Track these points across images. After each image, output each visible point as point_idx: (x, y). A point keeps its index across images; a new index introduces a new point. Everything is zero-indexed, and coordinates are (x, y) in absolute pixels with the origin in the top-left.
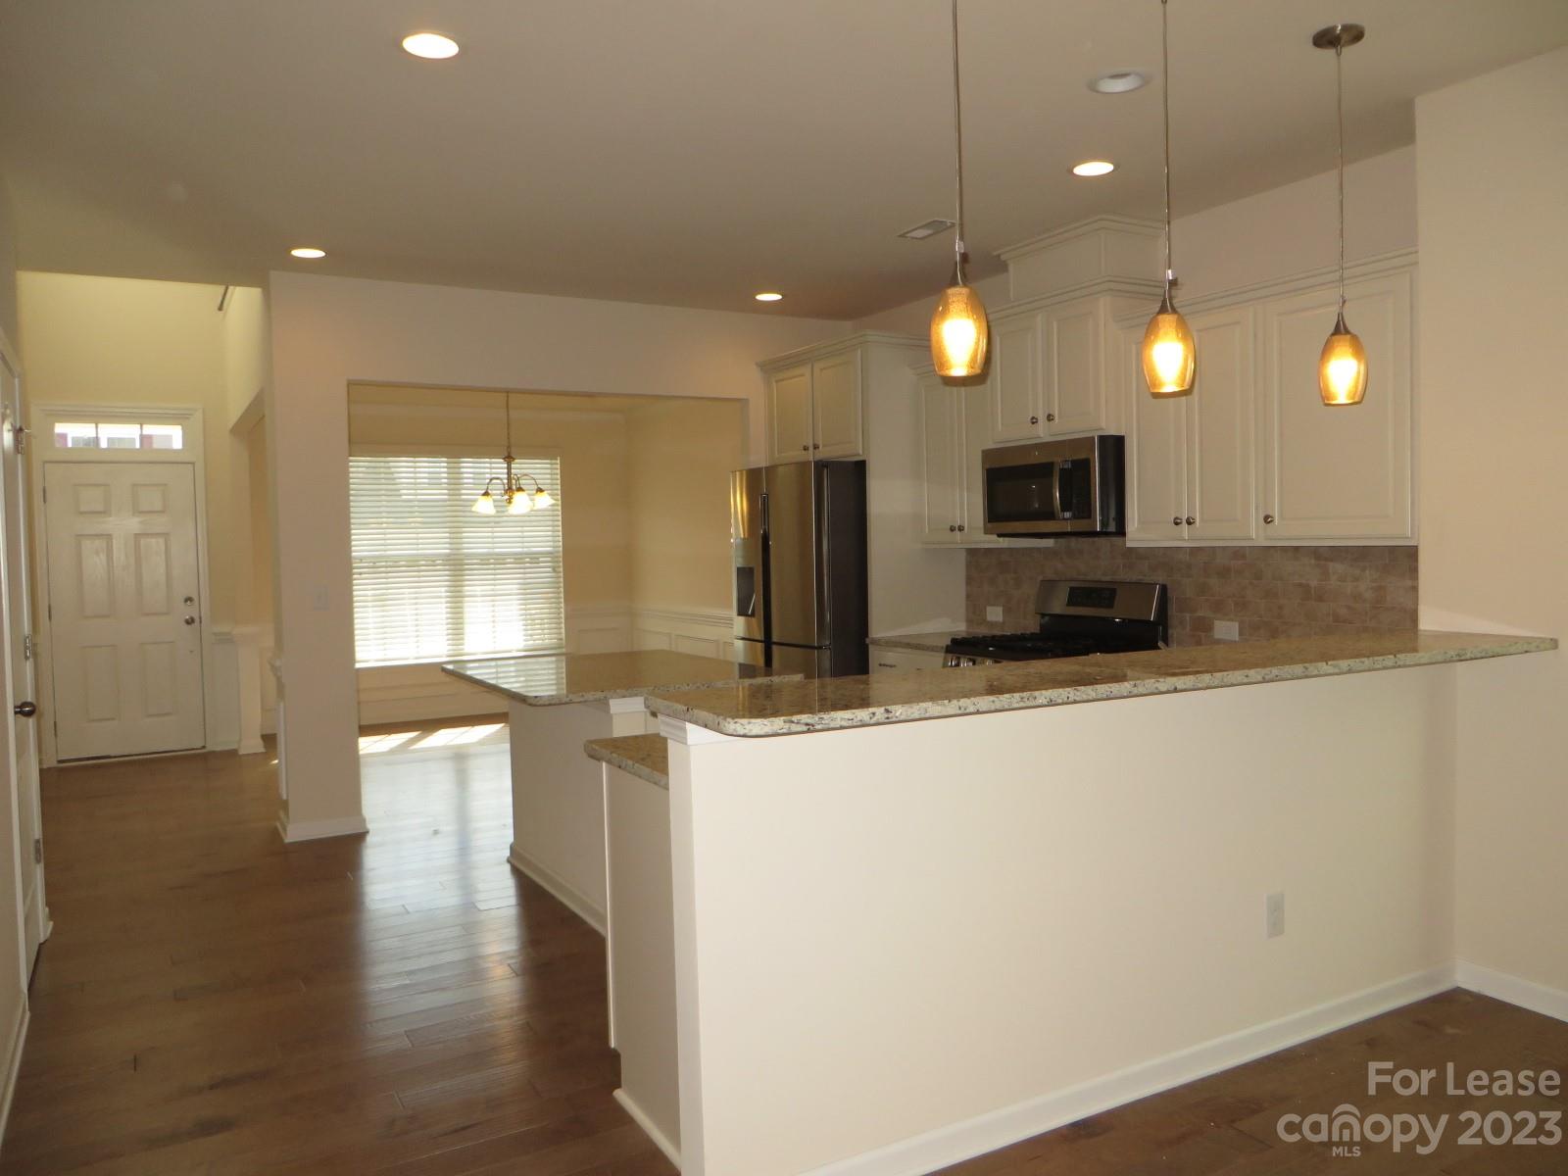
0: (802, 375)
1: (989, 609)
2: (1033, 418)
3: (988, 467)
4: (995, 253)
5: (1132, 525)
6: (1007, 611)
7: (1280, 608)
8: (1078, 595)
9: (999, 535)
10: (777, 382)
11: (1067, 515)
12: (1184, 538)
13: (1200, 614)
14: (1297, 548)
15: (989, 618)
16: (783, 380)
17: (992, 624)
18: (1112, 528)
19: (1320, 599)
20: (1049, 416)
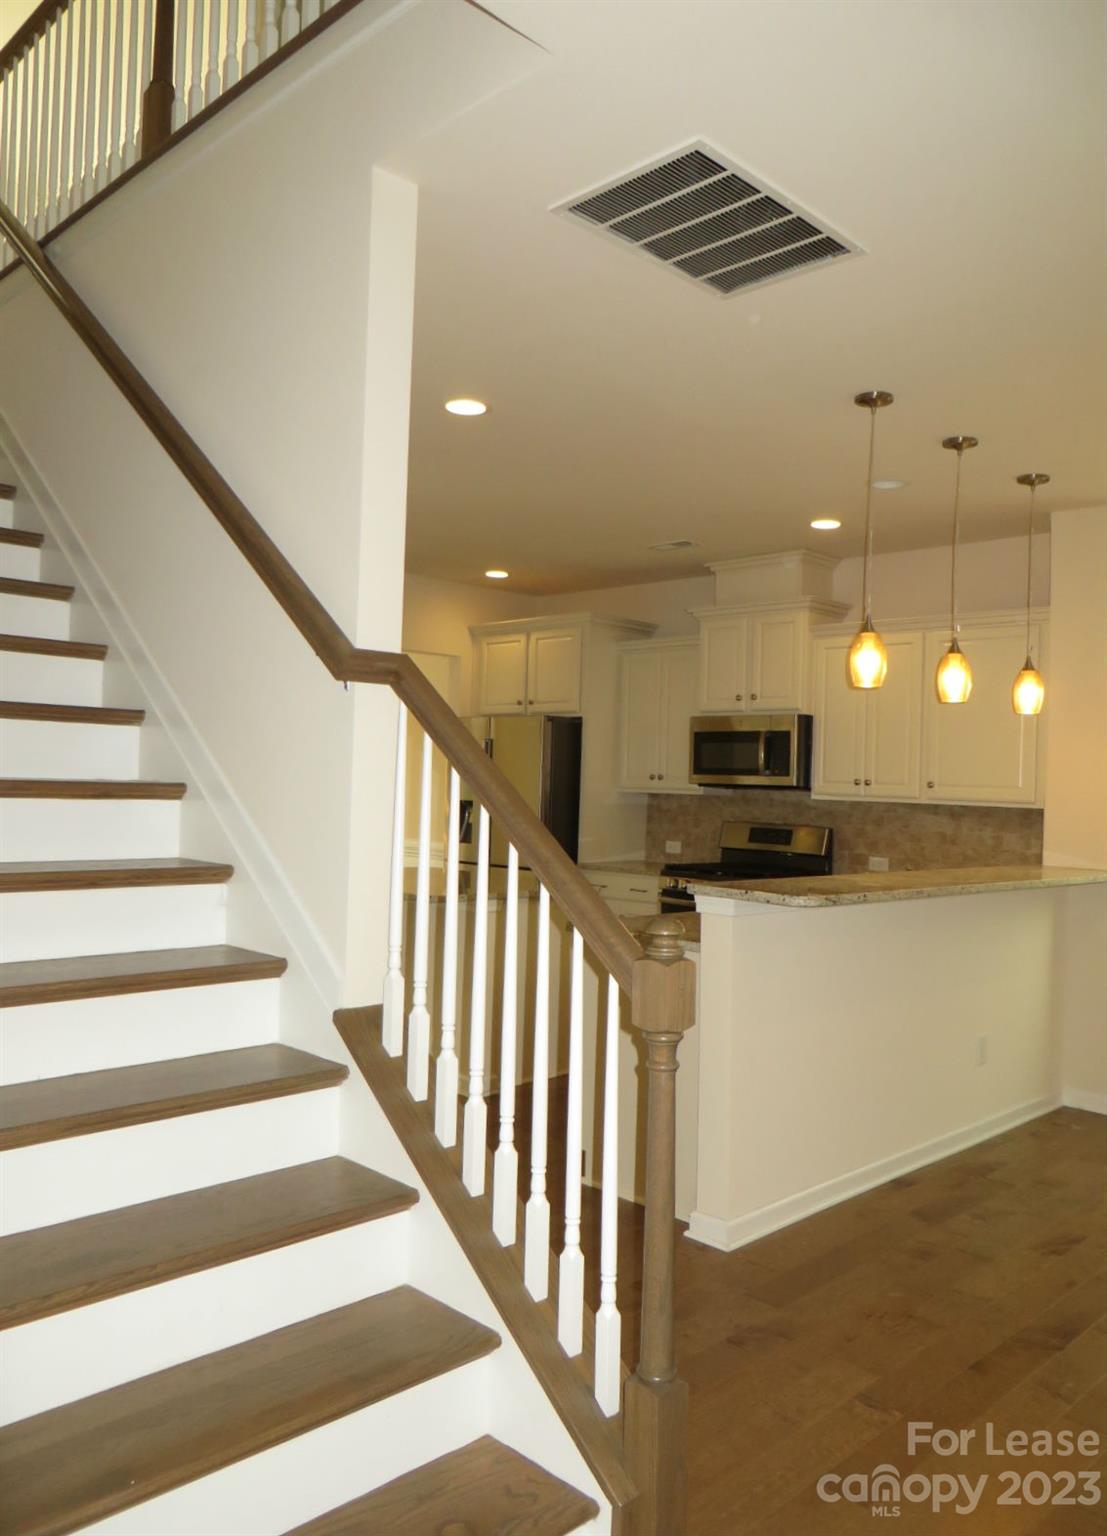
0: (519, 641)
1: (669, 844)
2: (738, 696)
3: (696, 730)
4: (706, 565)
5: (817, 782)
6: (685, 845)
7: (923, 849)
8: (757, 834)
9: (700, 785)
10: (488, 644)
11: (767, 772)
12: (862, 794)
13: (858, 851)
14: (936, 806)
15: (668, 851)
16: (492, 644)
17: (669, 856)
18: (802, 784)
19: (953, 842)
20: (753, 695)
